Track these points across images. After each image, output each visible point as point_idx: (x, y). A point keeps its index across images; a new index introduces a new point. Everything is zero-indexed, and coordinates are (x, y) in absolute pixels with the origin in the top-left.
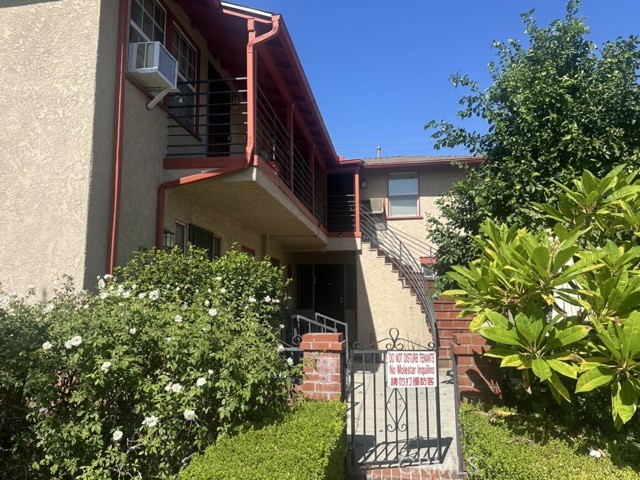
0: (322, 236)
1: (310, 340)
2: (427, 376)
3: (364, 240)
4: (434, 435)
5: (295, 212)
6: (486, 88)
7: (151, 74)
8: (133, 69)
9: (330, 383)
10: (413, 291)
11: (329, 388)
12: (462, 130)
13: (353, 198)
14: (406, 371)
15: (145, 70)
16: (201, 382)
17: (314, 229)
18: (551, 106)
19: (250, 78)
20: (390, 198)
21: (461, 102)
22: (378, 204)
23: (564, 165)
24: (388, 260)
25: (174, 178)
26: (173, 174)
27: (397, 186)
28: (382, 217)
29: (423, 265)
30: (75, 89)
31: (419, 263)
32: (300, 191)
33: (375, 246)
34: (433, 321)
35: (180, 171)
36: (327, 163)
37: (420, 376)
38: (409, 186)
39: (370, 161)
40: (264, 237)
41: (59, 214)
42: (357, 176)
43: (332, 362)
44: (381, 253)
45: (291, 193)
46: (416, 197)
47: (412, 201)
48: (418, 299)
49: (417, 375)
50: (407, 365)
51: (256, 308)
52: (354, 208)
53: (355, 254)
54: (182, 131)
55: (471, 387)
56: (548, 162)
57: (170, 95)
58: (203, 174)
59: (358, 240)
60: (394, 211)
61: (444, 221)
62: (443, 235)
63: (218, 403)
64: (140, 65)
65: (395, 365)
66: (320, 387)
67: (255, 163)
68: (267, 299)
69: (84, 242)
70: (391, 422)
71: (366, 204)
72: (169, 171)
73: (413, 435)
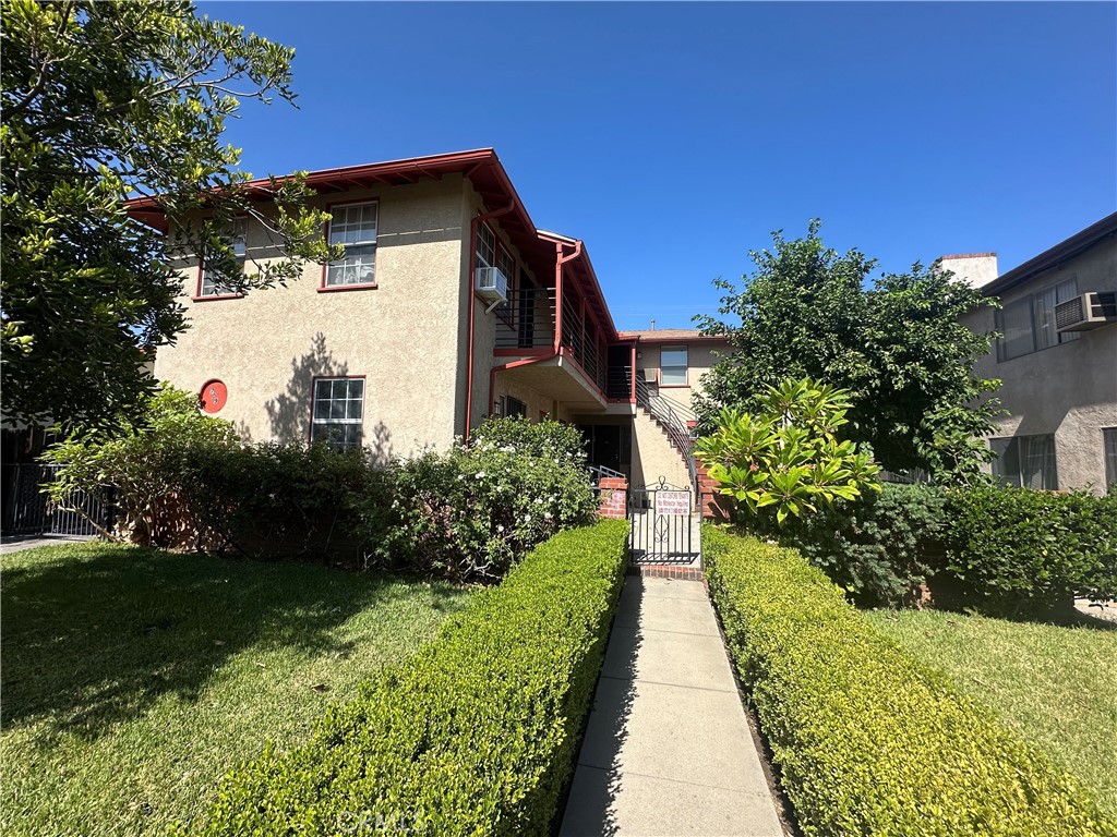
0: (603, 403)
1: (606, 482)
2: (683, 508)
3: (638, 406)
4: (686, 551)
5: (585, 385)
6: (741, 292)
7: (490, 291)
8: (479, 288)
9: (619, 509)
10: (679, 450)
11: (618, 513)
12: (721, 323)
13: (630, 370)
14: (670, 504)
15: (486, 288)
16: (551, 499)
17: (597, 397)
18: (787, 314)
19: (558, 288)
20: (663, 369)
21: (722, 301)
22: (652, 374)
23: (793, 360)
24: (659, 423)
25: (501, 364)
26: (501, 360)
27: (669, 358)
28: (655, 385)
29: (689, 428)
30: (444, 307)
31: (686, 426)
32: (589, 369)
33: (647, 411)
34: (695, 475)
35: (505, 359)
36: (608, 339)
37: (678, 507)
38: (679, 357)
39: (646, 335)
40: (555, 402)
41: (436, 393)
42: (634, 350)
43: (620, 497)
44: (653, 417)
45: (582, 371)
46: (686, 368)
47: (682, 372)
48: (683, 457)
49: (676, 507)
50: (670, 500)
51: (572, 459)
52: (630, 378)
53: (629, 419)
54: (506, 327)
55: (710, 513)
56: (781, 357)
57: (501, 304)
58: (523, 361)
59: (633, 406)
60: (666, 380)
61: (705, 395)
62: (704, 407)
63: (560, 512)
64: (482, 285)
65: (662, 500)
66: (612, 512)
67: (561, 353)
68: (579, 454)
69: (453, 413)
70: (657, 536)
71: (640, 373)
72: (498, 358)
73: (672, 550)
